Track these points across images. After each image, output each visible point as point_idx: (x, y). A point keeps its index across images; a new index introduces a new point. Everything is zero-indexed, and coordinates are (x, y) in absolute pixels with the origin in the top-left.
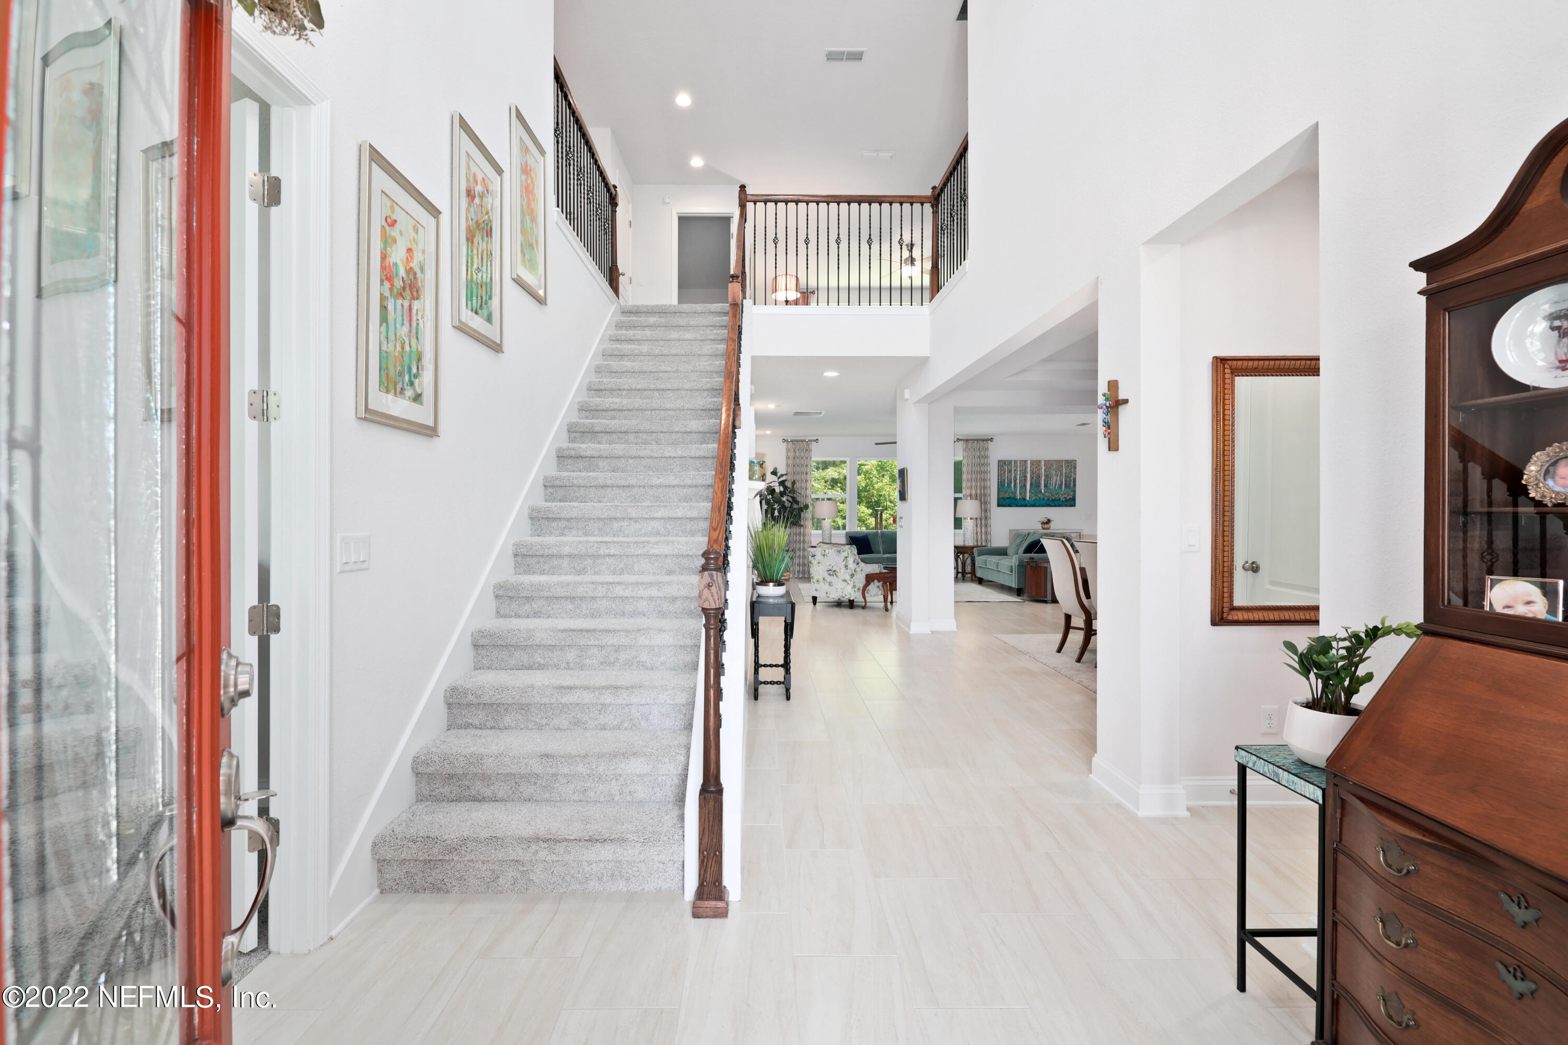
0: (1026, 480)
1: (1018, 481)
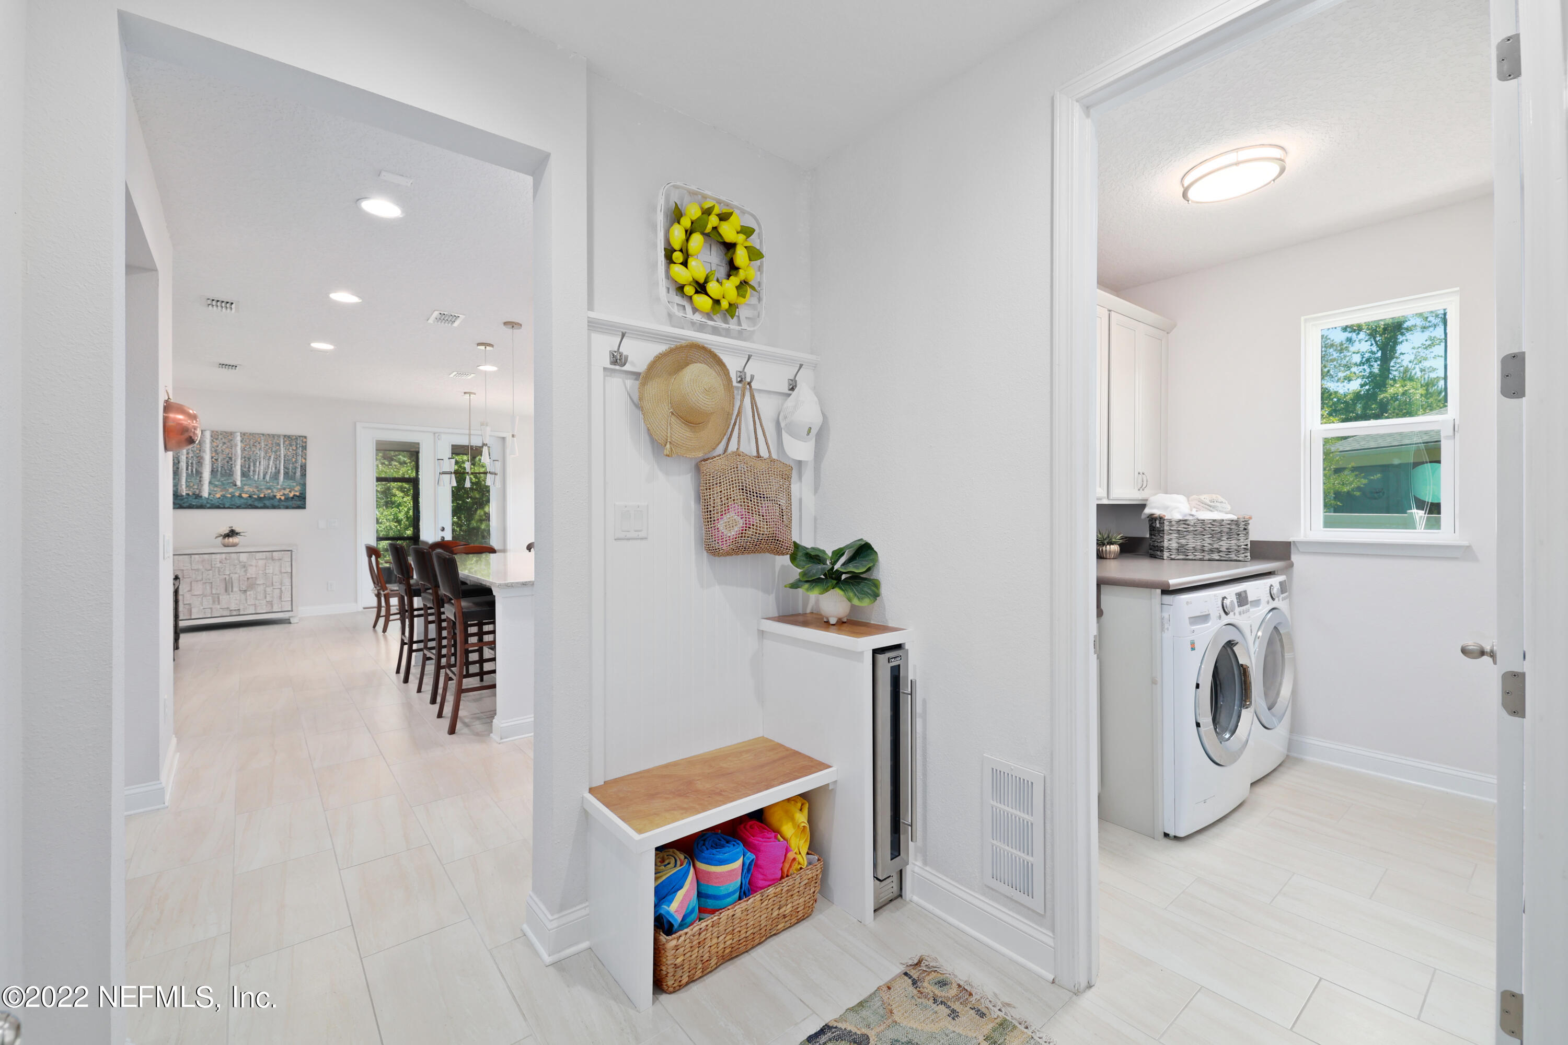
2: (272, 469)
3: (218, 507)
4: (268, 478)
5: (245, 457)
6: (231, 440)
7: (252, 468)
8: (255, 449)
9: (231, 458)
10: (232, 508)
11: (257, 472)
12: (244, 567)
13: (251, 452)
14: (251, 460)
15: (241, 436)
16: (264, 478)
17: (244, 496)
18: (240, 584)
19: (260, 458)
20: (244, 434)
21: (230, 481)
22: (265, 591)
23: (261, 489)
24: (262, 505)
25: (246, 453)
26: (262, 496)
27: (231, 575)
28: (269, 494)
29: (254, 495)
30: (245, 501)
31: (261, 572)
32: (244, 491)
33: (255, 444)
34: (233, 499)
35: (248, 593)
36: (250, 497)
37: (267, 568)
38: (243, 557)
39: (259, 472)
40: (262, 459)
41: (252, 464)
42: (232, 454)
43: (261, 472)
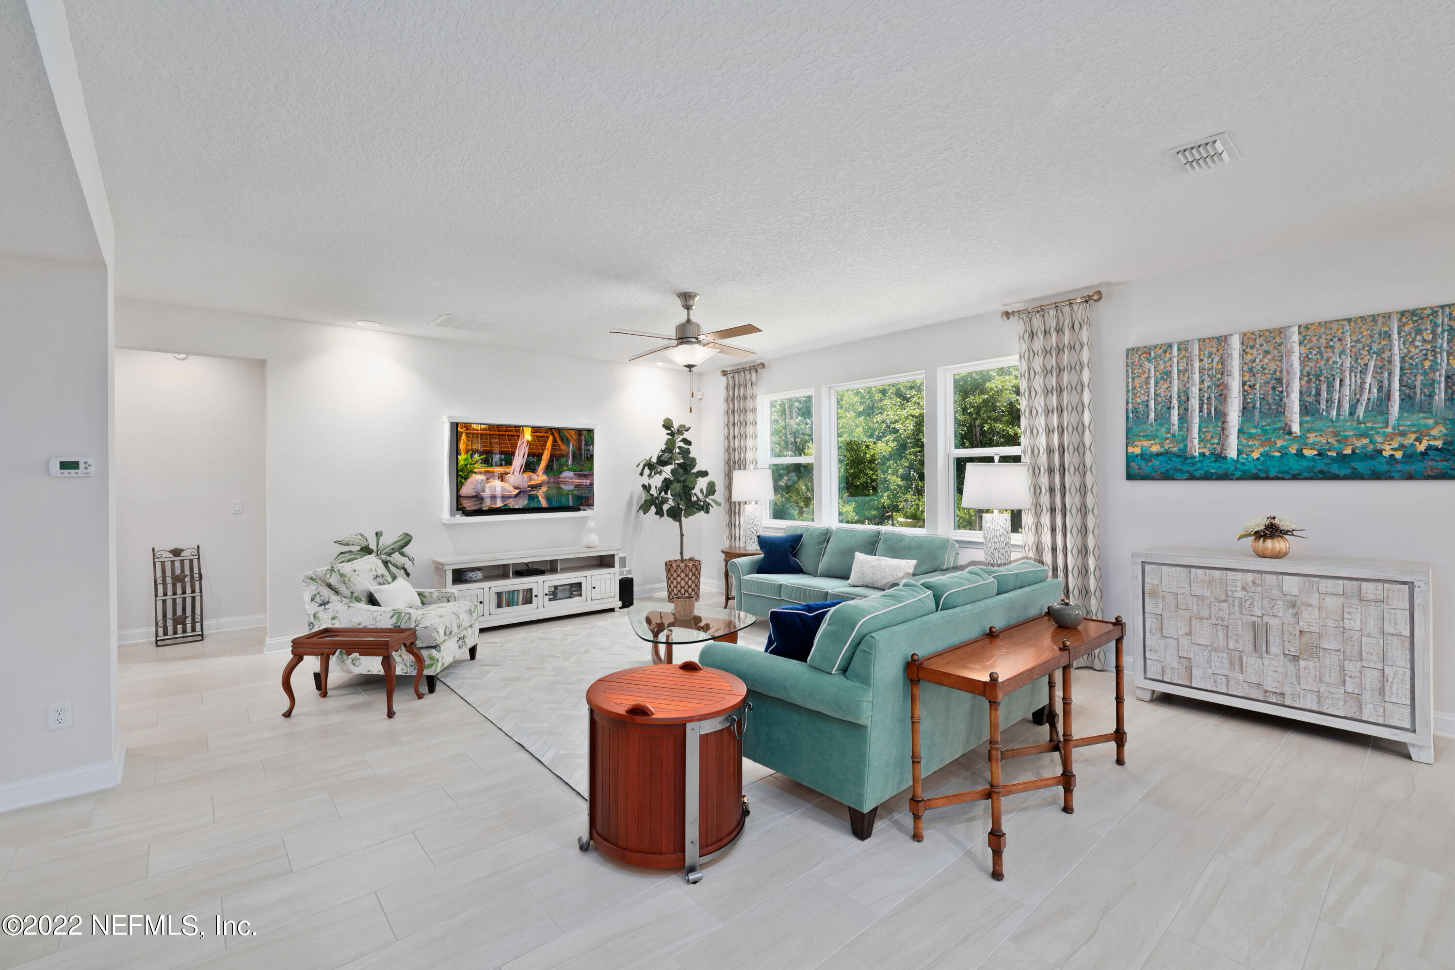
0: (1223, 397)
1: (1195, 403)
2: (1370, 393)
3: (1256, 477)
4: (1361, 411)
5: (1308, 374)
6: (1281, 344)
7: (1324, 395)
8: (1330, 355)
9: (1279, 381)
10: (1283, 479)
11: (1336, 401)
12: (1293, 605)
13: (1323, 362)
14: (1322, 378)
15: (1300, 333)
16: (1352, 414)
17: (1307, 453)
18: (1283, 641)
19: (1342, 372)
20: (1307, 328)
21: (1278, 426)
22: (1342, 669)
23: (1346, 438)
24: (1348, 471)
25: (1312, 364)
26: (1348, 451)
27: (1266, 619)
28: (1365, 447)
29: (1329, 450)
30: (1311, 464)
31: (1330, 623)
32: (1307, 444)
33: (1331, 343)
34: (1285, 459)
35: (1302, 663)
36: (1320, 454)
37: (1346, 616)
38: (1291, 585)
39: (1339, 402)
40: (1347, 373)
41: (1324, 387)
42: (1281, 372)
43: (1345, 401)
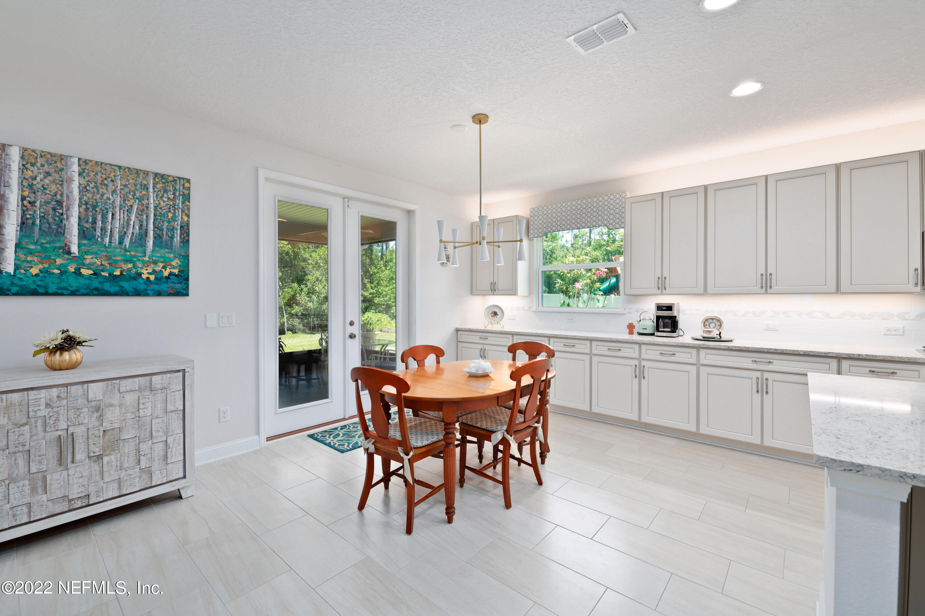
2: (134, 229)
3: (34, 292)
4: (127, 242)
5: (86, 204)
6: (62, 170)
7: (99, 224)
8: (105, 191)
9: (60, 203)
10: (62, 294)
11: (109, 231)
12: (97, 409)
13: (99, 196)
14: (98, 209)
15: (79, 165)
16: (121, 243)
17: (84, 271)
18: (88, 445)
19: (114, 208)
20: (86, 162)
21: (58, 245)
22: (138, 451)
23: (116, 262)
24: (117, 289)
25: (90, 195)
26: (117, 273)
27: (71, 430)
28: (129, 270)
29: (103, 271)
30: (87, 282)
31: (129, 416)
32: (84, 264)
33: (106, 182)
34: (64, 277)
35: (106, 459)
36: (95, 274)
37: (141, 406)
38: (96, 391)
39: (111, 231)
40: (117, 209)
41: (99, 217)
42: (62, 195)
43: (116, 232)
